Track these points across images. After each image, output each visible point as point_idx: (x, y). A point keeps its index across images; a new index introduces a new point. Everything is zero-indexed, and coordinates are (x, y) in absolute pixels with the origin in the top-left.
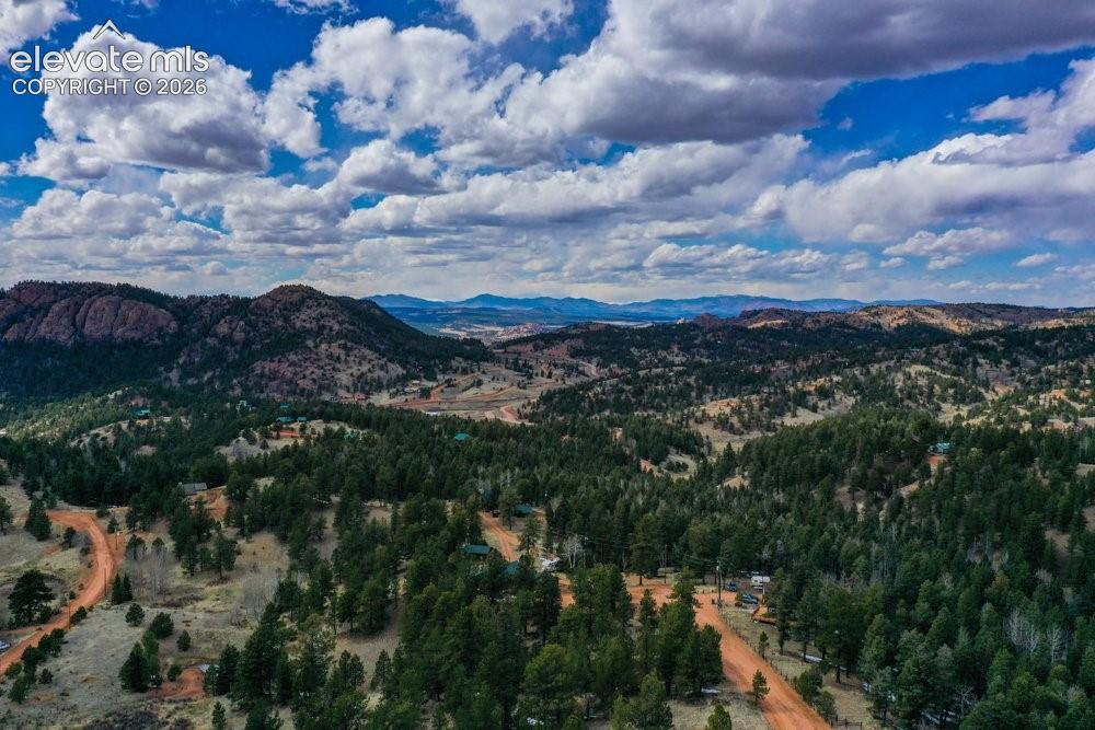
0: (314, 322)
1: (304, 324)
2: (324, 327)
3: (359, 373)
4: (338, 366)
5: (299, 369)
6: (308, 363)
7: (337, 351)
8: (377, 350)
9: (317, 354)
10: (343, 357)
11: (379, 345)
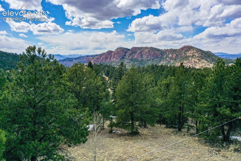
0: (192, 54)
1: (189, 55)
2: (194, 55)
3: (202, 66)
4: (196, 64)
5: (186, 65)
6: (189, 63)
7: (196, 60)
8: (207, 61)
9: (191, 61)
10: (198, 62)
11: (208, 59)
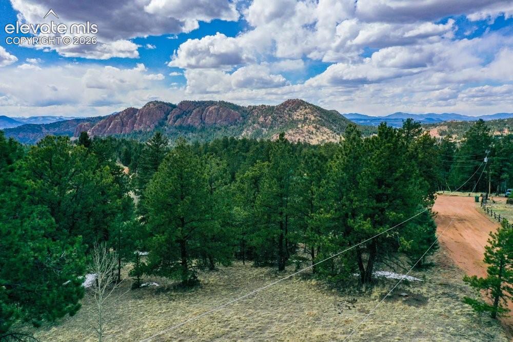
0: (303, 116)
1: (298, 117)
2: (307, 118)
3: (322, 140)
4: (311, 136)
5: (293, 137)
6: (297, 135)
7: (311, 129)
8: (332, 129)
9: (302, 130)
10: (314, 132)
11: (333, 127)
